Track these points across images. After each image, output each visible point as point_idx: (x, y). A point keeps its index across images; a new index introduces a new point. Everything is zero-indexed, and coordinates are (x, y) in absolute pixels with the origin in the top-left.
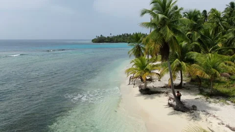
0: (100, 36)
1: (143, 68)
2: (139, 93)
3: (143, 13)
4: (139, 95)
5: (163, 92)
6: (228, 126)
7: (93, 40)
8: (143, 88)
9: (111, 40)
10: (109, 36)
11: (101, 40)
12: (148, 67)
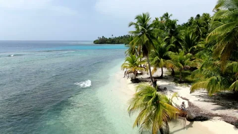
0: (102, 38)
1: (133, 63)
2: (131, 82)
3: (131, 25)
4: (130, 84)
5: (148, 81)
6: (181, 97)
7: (94, 42)
8: (133, 78)
9: (113, 41)
10: (111, 37)
11: (103, 41)
12: (137, 62)
